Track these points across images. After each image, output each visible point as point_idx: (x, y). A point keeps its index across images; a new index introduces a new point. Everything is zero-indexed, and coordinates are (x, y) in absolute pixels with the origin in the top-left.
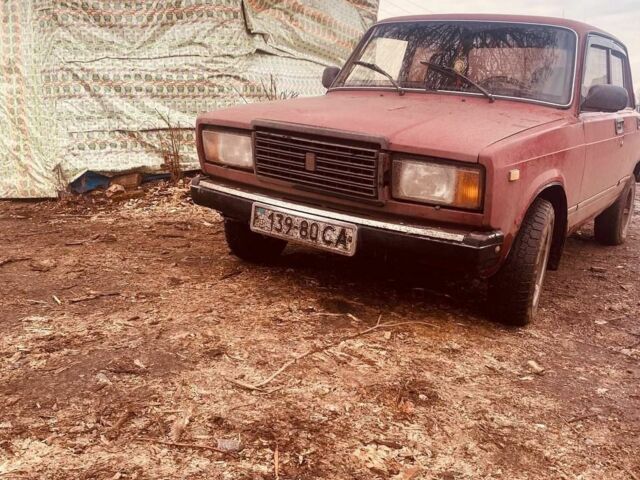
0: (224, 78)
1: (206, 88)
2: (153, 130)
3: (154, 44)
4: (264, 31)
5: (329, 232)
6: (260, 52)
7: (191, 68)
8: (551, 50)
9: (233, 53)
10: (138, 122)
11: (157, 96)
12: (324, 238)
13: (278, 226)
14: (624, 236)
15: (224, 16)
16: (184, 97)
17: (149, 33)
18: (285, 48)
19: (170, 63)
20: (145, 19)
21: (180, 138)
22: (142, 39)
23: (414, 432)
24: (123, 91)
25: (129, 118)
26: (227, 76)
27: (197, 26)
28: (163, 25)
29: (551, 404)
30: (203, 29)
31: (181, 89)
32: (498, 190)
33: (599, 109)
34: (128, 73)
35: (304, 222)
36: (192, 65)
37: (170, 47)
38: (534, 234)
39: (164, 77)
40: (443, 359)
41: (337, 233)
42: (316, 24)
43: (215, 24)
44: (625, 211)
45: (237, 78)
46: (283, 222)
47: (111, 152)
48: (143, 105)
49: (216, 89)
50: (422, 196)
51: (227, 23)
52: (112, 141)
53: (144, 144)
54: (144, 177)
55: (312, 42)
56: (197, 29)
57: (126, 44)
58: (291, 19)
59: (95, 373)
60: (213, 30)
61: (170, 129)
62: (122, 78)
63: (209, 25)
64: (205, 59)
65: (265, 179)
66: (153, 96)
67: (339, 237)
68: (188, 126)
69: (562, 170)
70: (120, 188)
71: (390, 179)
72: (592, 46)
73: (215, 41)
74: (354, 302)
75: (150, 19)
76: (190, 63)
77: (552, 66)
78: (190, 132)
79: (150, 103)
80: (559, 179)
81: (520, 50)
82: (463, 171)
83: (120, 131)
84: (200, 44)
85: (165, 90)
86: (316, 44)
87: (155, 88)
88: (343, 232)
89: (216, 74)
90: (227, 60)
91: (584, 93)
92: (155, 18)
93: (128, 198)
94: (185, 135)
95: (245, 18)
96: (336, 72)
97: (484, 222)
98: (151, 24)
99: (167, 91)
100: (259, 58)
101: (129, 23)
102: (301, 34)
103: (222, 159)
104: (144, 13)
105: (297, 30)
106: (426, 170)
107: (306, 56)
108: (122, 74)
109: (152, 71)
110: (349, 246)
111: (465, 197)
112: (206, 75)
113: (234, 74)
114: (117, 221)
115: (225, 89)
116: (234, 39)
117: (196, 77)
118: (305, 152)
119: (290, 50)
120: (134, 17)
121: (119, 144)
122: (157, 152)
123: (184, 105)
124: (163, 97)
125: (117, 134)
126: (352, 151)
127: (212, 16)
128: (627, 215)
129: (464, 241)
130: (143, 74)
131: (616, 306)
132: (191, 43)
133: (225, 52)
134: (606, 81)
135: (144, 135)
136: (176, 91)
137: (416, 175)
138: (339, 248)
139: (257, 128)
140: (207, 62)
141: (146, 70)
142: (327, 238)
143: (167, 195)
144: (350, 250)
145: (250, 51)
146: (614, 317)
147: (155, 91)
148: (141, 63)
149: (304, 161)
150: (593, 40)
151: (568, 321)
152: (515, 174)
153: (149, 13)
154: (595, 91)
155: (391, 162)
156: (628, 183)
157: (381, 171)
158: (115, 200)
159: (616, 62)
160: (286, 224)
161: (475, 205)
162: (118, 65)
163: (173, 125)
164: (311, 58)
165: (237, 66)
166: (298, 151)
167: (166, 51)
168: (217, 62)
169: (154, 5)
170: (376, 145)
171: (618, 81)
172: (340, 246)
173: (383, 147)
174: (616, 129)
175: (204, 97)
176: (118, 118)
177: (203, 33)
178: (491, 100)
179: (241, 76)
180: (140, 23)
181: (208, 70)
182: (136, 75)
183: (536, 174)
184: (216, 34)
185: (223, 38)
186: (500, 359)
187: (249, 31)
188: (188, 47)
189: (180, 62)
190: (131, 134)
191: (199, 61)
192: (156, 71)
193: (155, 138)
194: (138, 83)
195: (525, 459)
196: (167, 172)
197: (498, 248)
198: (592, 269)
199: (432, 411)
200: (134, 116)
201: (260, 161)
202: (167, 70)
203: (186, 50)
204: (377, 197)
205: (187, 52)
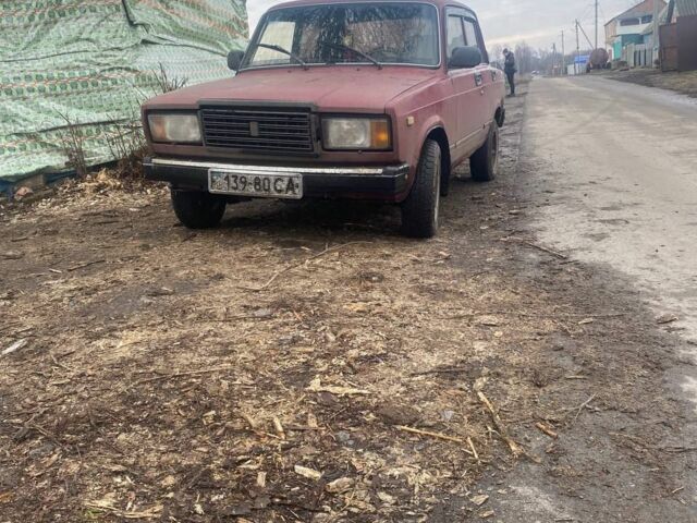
0: (116, 71)
1: (100, 82)
2: (51, 130)
3: (40, 44)
4: (144, 21)
5: (279, 183)
6: (145, 42)
7: (82, 64)
8: (418, 21)
9: (120, 46)
10: (36, 123)
11: (51, 95)
12: (275, 189)
13: (234, 185)
14: (495, 172)
15: (107, 10)
16: (78, 93)
17: (32, 34)
18: (165, 36)
19: (60, 61)
20: (26, 19)
21: (79, 134)
22: (26, 40)
23: (375, 294)
24: (15, 93)
25: (25, 120)
26: (118, 68)
27: (82, 22)
28: (46, 24)
29: (458, 271)
30: (89, 25)
31: (74, 86)
32: (401, 134)
33: (461, 67)
34: (17, 75)
35: (257, 178)
36: (82, 61)
37: (57, 45)
38: (429, 165)
39: (56, 75)
40: (380, 260)
41: (286, 183)
42: (191, 10)
43: (100, 19)
44: (493, 152)
45: (127, 69)
46: (238, 181)
47: (10, 156)
48: (38, 106)
49: (109, 82)
50: (347, 144)
51: (111, 17)
52: (10, 145)
53: (44, 144)
54: (49, 177)
55: (190, 28)
56: (81, 25)
57: (10, 46)
58: (167, 7)
59: (138, 298)
60: (98, 25)
61: (70, 126)
62: (12, 81)
63: (93, 21)
64: (94, 54)
65: (214, 149)
66: (46, 96)
67: (288, 185)
68: (86, 122)
69: (441, 116)
70: (28, 190)
71: (321, 135)
72: (450, 15)
73: (102, 35)
74: (301, 240)
75: (31, 18)
76: (80, 58)
77: (423, 34)
78: (89, 128)
79: (44, 103)
80: (440, 123)
81: (392, 23)
82: (375, 121)
83: (16, 134)
84: (87, 39)
85: (58, 89)
86: (194, 30)
87: (47, 87)
88: (291, 181)
89: (107, 67)
90: (116, 53)
91: (449, 55)
92: (37, 18)
93: (39, 199)
94: (84, 130)
95: (126, 11)
96: (241, 55)
97: (395, 158)
98: (33, 23)
99: (60, 88)
100: (144, 48)
101: (10, 24)
102: (179, 21)
103: (169, 138)
104: (24, 13)
105: (174, 17)
106: (348, 124)
107: (186, 42)
108: (11, 76)
109: (42, 71)
110: (297, 191)
111: (379, 141)
112: (98, 70)
113: (124, 66)
114: (41, 220)
115: (119, 82)
116: (120, 31)
117: (88, 72)
118: (248, 122)
119: (170, 38)
120: (15, 19)
121: (17, 147)
122: (58, 150)
123: (80, 101)
124: (57, 95)
125: (14, 137)
126: (288, 116)
127: (95, 11)
128: (495, 155)
129: (383, 173)
130: (33, 74)
131: (493, 217)
132: (78, 40)
133: (113, 46)
134: (463, 43)
135: (43, 136)
136: (69, 88)
137: (340, 129)
138: (290, 194)
139: (203, 107)
140: (97, 57)
141: (35, 71)
142: (278, 188)
143: (79, 191)
144: (299, 194)
145: (136, 42)
146: (493, 223)
147: (48, 90)
148: (29, 64)
149: (249, 129)
150: (450, 11)
151: (461, 231)
152: (411, 120)
153: (30, 12)
154: (456, 52)
155: (320, 121)
156: (491, 126)
157: (313, 129)
158: (26, 203)
159: (469, 27)
160: (241, 182)
161: (386, 146)
162: (5, 68)
163: (73, 123)
164: (191, 43)
165: (125, 58)
166: (242, 121)
167: (52, 50)
168: (106, 56)
169: (34, 5)
170: (307, 109)
171: (472, 42)
172: (290, 192)
173: (313, 110)
174: (476, 81)
175: (99, 91)
176: (14, 121)
177: (88, 29)
178: (380, 68)
179: (131, 67)
180: (21, 24)
181: (99, 64)
182: (26, 77)
183: (424, 120)
184: (101, 29)
185: (109, 32)
186: (419, 256)
187: (131, 23)
188: (75, 44)
189: (70, 59)
190: (30, 136)
191: (90, 56)
192: (46, 70)
193: (54, 137)
194: (29, 84)
195: (448, 296)
196: (72, 169)
197: (406, 176)
198: (473, 199)
199: (383, 284)
200: (31, 117)
201: (208, 134)
202: (57, 68)
203: (74, 47)
204: (313, 150)
205: (76, 49)
